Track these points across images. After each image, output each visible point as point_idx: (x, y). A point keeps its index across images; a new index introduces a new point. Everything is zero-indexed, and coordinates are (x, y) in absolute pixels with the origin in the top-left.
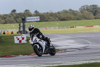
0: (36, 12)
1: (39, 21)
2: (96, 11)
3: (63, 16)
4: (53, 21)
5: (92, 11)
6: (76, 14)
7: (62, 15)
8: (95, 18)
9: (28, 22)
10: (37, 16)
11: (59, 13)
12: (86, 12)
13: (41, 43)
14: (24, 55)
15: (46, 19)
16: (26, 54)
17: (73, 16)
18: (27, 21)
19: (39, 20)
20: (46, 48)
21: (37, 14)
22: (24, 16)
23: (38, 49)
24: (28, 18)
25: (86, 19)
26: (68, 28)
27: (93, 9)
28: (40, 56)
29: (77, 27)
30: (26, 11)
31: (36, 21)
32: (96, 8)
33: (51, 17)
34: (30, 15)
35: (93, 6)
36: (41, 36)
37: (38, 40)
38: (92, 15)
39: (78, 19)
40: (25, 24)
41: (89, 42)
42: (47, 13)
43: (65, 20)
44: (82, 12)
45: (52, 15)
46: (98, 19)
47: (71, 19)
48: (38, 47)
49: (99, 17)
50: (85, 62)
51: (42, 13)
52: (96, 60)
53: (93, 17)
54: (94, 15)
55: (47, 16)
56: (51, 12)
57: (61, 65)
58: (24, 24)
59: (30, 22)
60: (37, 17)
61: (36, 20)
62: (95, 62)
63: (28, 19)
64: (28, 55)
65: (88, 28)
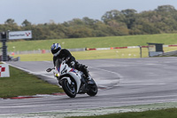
0: (26, 22)
1: (31, 39)
2: (132, 21)
3: (72, 29)
4: (55, 38)
5: (125, 21)
6: (96, 26)
7: (71, 27)
8: (131, 34)
9: (12, 41)
10: (26, 30)
11: (65, 24)
12: (114, 22)
13: (73, 74)
14: (5, 98)
15: (43, 36)
16: (8, 97)
17: (90, 30)
18: (10, 38)
19: (30, 37)
20: (82, 83)
21: (27, 26)
22: (4, 29)
23: (70, 85)
24: (11, 33)
25: (115, 34)
26: (82, 50)
27: (127, 17)
28: (72, 96)
29: (98, 49)
30: (8, 21)
31: (26, 39)
32: (132, 15)
33: (52, 32)
34: (15, 29)
35: (128, 11)
36: (73, 63)
37: (69, 69)
38: (125, 28)
39: (100, 36)
40: (7, 44)
41: (119, 76)
42: (45, 24)
43: (77, 37)
44: (106, 22)
45: (53, 27)
46: (135, 34)
47: (87, 35)
48: (70, 81)
49: (137, 30)
50: (112, 111)
51: (37, 24)
52: (132, 107)
53: (127, 30)
54: (129, 28)
55: (45, 30)
56: (51, 23)
57: (70, 115)
58: (4, 44)
59: (16, 40)
60: (28, 32)
61: (26, 37)
62: (130, 110)
63: (12, 35)
64: (11, 98)
65: (118, 51)
